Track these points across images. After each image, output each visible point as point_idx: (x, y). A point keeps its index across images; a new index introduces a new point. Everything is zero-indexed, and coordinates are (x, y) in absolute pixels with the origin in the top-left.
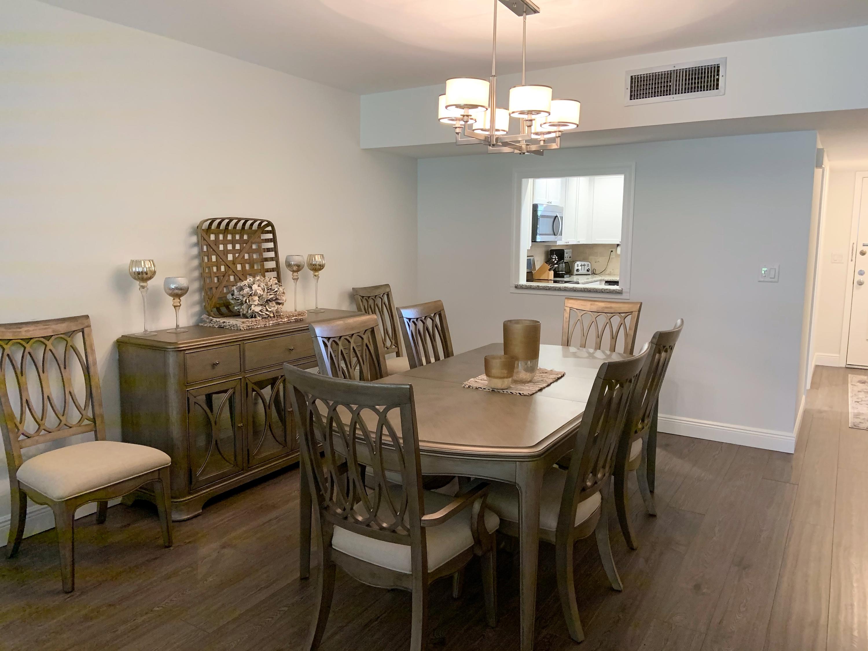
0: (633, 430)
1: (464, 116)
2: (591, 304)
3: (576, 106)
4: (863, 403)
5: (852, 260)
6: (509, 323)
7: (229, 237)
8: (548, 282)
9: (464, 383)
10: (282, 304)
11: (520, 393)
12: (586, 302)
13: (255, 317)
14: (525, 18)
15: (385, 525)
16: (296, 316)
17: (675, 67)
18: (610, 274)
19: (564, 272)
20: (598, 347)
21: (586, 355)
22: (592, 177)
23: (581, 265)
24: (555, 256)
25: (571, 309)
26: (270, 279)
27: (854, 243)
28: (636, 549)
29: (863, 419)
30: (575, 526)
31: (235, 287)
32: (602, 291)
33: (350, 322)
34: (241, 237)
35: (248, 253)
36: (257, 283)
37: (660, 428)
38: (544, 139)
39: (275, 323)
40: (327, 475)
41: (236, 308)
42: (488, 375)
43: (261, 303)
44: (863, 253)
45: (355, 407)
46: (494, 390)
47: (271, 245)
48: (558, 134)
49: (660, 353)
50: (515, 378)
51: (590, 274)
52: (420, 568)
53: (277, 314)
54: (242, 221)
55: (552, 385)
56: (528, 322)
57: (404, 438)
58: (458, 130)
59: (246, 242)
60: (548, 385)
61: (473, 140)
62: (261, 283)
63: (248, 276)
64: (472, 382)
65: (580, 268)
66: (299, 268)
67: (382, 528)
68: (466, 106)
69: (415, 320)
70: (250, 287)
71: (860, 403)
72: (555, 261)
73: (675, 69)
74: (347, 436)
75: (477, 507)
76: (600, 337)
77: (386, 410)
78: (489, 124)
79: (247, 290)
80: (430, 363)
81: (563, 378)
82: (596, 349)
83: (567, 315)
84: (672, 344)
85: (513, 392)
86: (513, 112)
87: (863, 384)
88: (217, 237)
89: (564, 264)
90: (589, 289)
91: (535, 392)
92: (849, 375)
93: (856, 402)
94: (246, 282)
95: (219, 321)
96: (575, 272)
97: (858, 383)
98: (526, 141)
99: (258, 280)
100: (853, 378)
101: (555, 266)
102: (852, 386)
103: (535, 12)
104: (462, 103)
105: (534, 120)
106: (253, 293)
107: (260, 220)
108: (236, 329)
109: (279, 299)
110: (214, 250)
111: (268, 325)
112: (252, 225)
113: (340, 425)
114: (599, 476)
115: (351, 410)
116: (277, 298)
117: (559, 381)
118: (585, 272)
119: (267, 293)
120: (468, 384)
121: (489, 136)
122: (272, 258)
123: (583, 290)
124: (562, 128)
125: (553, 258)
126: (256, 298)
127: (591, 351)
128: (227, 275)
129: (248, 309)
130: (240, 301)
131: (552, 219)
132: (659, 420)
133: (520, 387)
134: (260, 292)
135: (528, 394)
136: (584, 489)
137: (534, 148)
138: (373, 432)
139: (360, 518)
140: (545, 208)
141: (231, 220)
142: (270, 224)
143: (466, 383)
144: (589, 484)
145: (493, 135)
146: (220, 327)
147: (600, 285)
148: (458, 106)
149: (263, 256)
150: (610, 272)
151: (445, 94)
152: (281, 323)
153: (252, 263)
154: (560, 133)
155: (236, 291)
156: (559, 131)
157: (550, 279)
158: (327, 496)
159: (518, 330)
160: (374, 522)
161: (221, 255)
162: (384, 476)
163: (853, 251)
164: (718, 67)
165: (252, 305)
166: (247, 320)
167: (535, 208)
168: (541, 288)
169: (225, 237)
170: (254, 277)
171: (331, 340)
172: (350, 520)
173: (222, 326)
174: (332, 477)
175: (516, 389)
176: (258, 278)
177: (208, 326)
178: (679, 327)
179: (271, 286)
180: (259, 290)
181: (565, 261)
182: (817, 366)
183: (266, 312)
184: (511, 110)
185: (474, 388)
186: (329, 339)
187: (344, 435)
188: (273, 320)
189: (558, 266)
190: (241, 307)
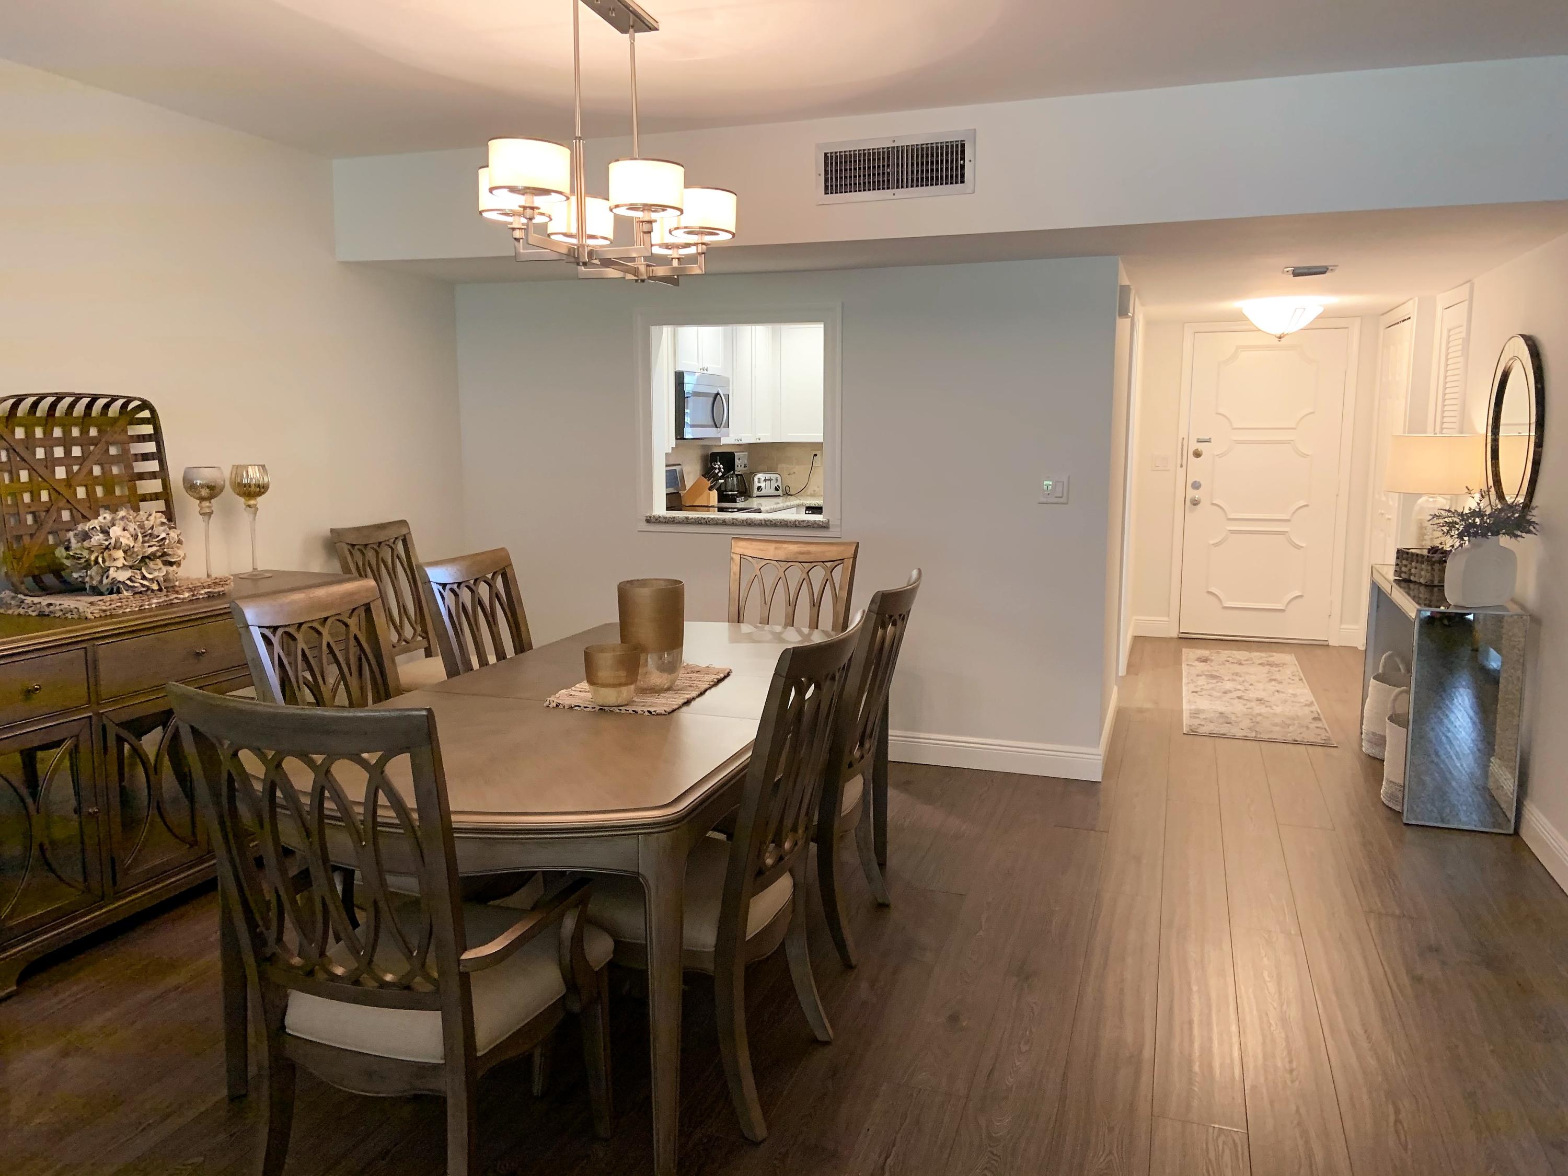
0: (846, 760)
1: (525, 208)
2: (776, 548)
3: (729, 200)
4: (1203, 693)
5: (1181, 466)
6: (628, 585)
7: (57, 432)
8: (708, 511)
9: (549, 699)
10: (178, 564)
11: (649, 712)
12: (767, 544)
13: (119, 592)
14: (633, 39)
15: (389, 977)
16: (209, 587)
17: (894, 141)
18: (813, 495)
19: (736, 493)
20: (790, 621)
21: (770, 637)
22: (777, 326)
23: (765, 480)
24: (719, 463)
25: (742, 556)
26: (150, 515)
27: (1183, 438)
28: (855, 967)
29: (1204, 719)
30: (747, 939)
31: (71, 534)
32: (796, 525)
33: (320, 594)
34: (84, 432)
35: (101, 465)
36: (119, 524)
37: (893, 755)
38: (678, 256)
39: (162, 602)
40: (269, 896)
41: (75, 575)
42: (591, 682)
43: (130, 564)
44: (1197, 454)
45: (319, 759)
46: (603, 708)
47: (151, 447)
48: (701, 248)
49: (884, 627)
50: (641, 684)
51: (779, 496)
52: (460, 1051)
53: (167, 585)
54: (86, 401)
55: (708, 693)
56: (663, 583)
57: (419, 810)
58: (517, 234)
59: (95, 442)
60: (702, 694)
61: (546, 254)
62: (130, 524)
63: (102, 511)
64: (563, 696)
65: (763, 485)
66: (213, 490)
67: (384, 985)
68: (528, 191)
69: (455, 586)
70: (105, 532)
71: (1199, 693)
72: (718, 472)
73: (895, 145)
74: (305, 814)
75: (569, 924)
76: (792, 604)
77: (383, 761)
78: (576, 226)
79: (98, 538)
80: (486, 665)
81: (726, 680)
82: (786, 625)
83: (735, 568)
84: (904, 612)
85: (639, 709)
86: (617, 206)
87: (1204, 663)
88: (30, 434)
89: (735, 478)
90: (774, 522)
91: (676, 707)
92: (1183, 649)
93: (1193, 692)
94: (96, 521)
95: (40, 603)
96: (756, 493)
97: (1196, 662)
98: (646, 258)
99: (123, 518)
100: (1189, 654)
101: (720, 481)
102: (1187, 667)
103: (651, 28)
104: (521, 184)
105: (655, 221)
106: (113, 544)
107: (125, 397)
108: (76, 616)
109: (169, 555)
110: (23, 459)
111: (147, 607)
112: (107, 406)
113: (292, 794)
114: (787, 845)
115: (311, 764)
116: (165, 552)
117: (721, 685)
118: (772, 492)
119: (144, 542)
120: (555, 701)
121: (575, 247)
122: (154, 472)
123: (763, 523)
124: (708, 239)
125: (716, 468)
126: (120, 554)
127: (778, 629)
128: (54, 509)
129: (102, 576)
130: (82, 561)
131: (711, 399)
132: (891, 740)
133: (650, 699)
134: (126, 541)
135: (664, 712)
136: (760, 872)
137: (661, 271)
138: (359, 803)
139: (339, 971)
140: (698, 379)
141: (59, 398)
142: (145, 405)
143: (552, 699)
144: (769, 861)
145: (583, 246)
146: (42, 615)
147: (797, 513)
148: (513, 189)
149: (132, 469)
150: (814, 491)
151: (488, 167)
152: (176, 601)
153: (108, 483)
154: (704, 246)
155: (73, 541)
156: (703, 244)
157: (711, 505)
158: (271, 936)
159: (644, 597)
160: (368, 974)
161: (42, 470)
162: (383, 883)
163: (1182, 451)
164: (963, 146)
165: (109, 567)
166: (101, 598)
167: (679, 378)
168: (692, 520)
169: (48, 433)
170: (114, 511)
171: (280, 632)
172: (321, 976)
173: (47, 614)
174: (279, 897)
175: (642, 704)
176: (122, 513)
177: (16, 613)
178: (914, 583)
179: (152, 528)
180: (124, 537)
181: (736, 473)
182: (1136, 639)
183: (142, 582)
184: (612, 202)
185: (566, 707)
186: (275, 629)
187: (301, 816)
188: (159, 596)
189: (725, 481)
190: (87, 573)
